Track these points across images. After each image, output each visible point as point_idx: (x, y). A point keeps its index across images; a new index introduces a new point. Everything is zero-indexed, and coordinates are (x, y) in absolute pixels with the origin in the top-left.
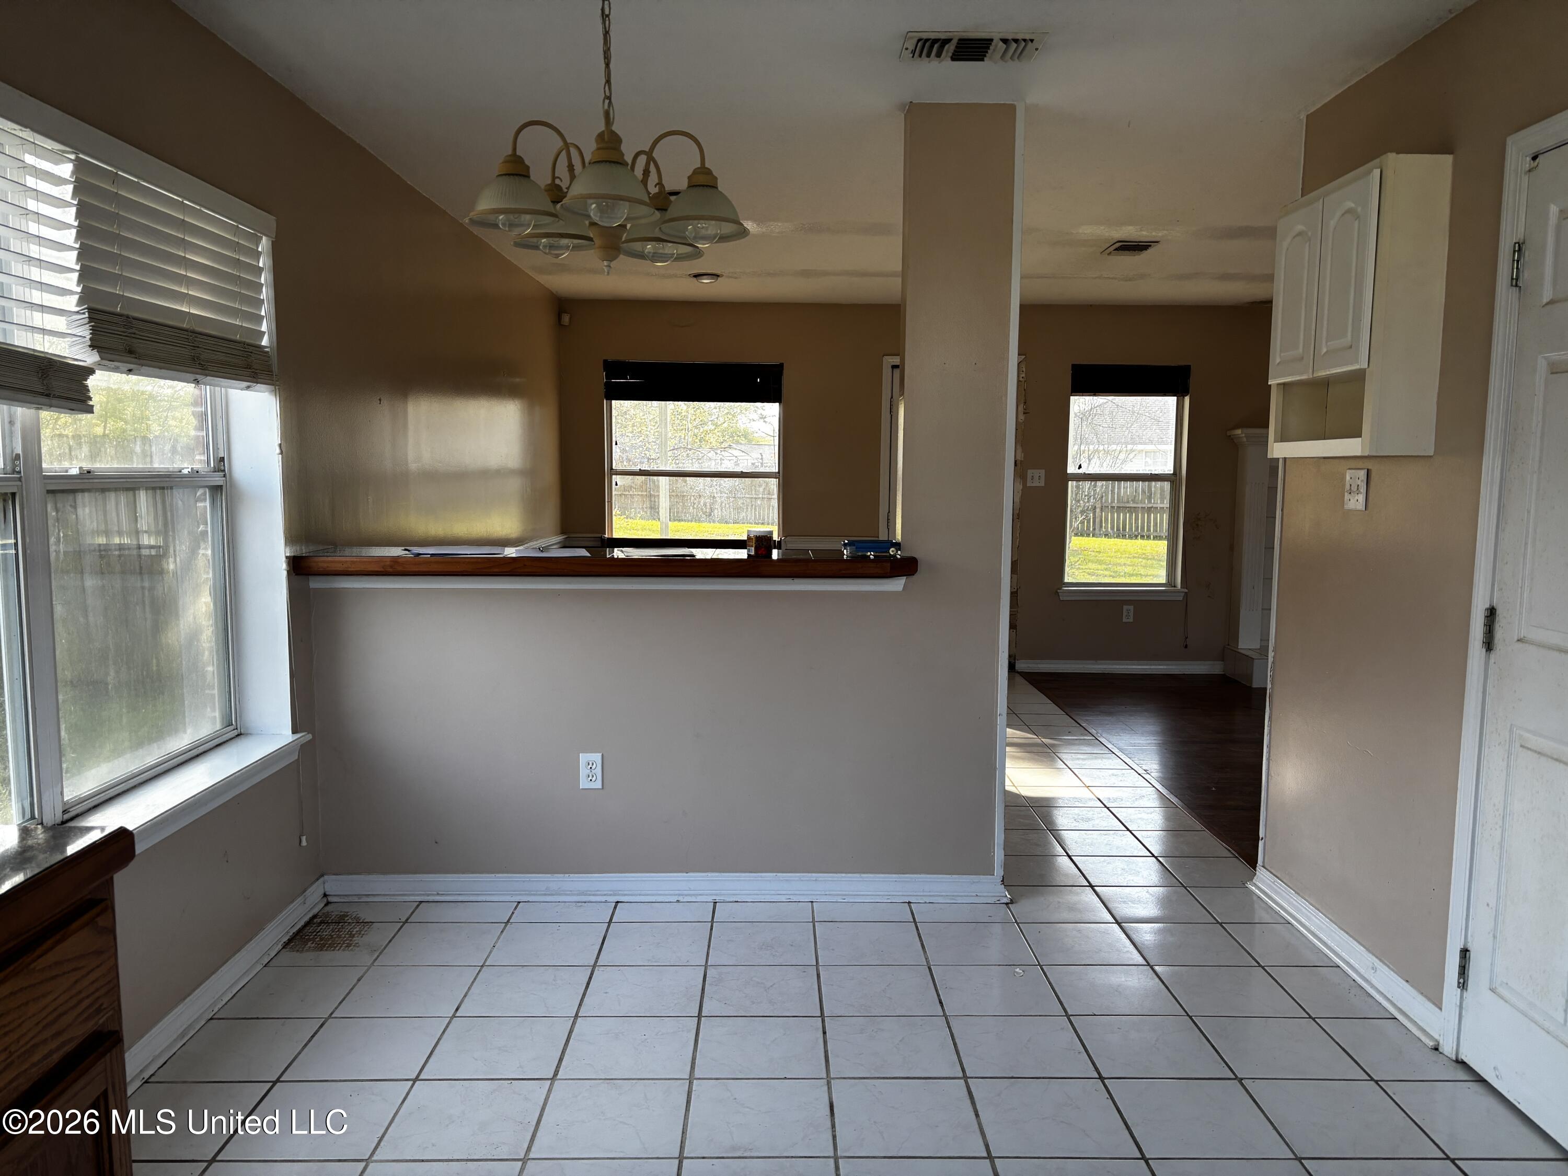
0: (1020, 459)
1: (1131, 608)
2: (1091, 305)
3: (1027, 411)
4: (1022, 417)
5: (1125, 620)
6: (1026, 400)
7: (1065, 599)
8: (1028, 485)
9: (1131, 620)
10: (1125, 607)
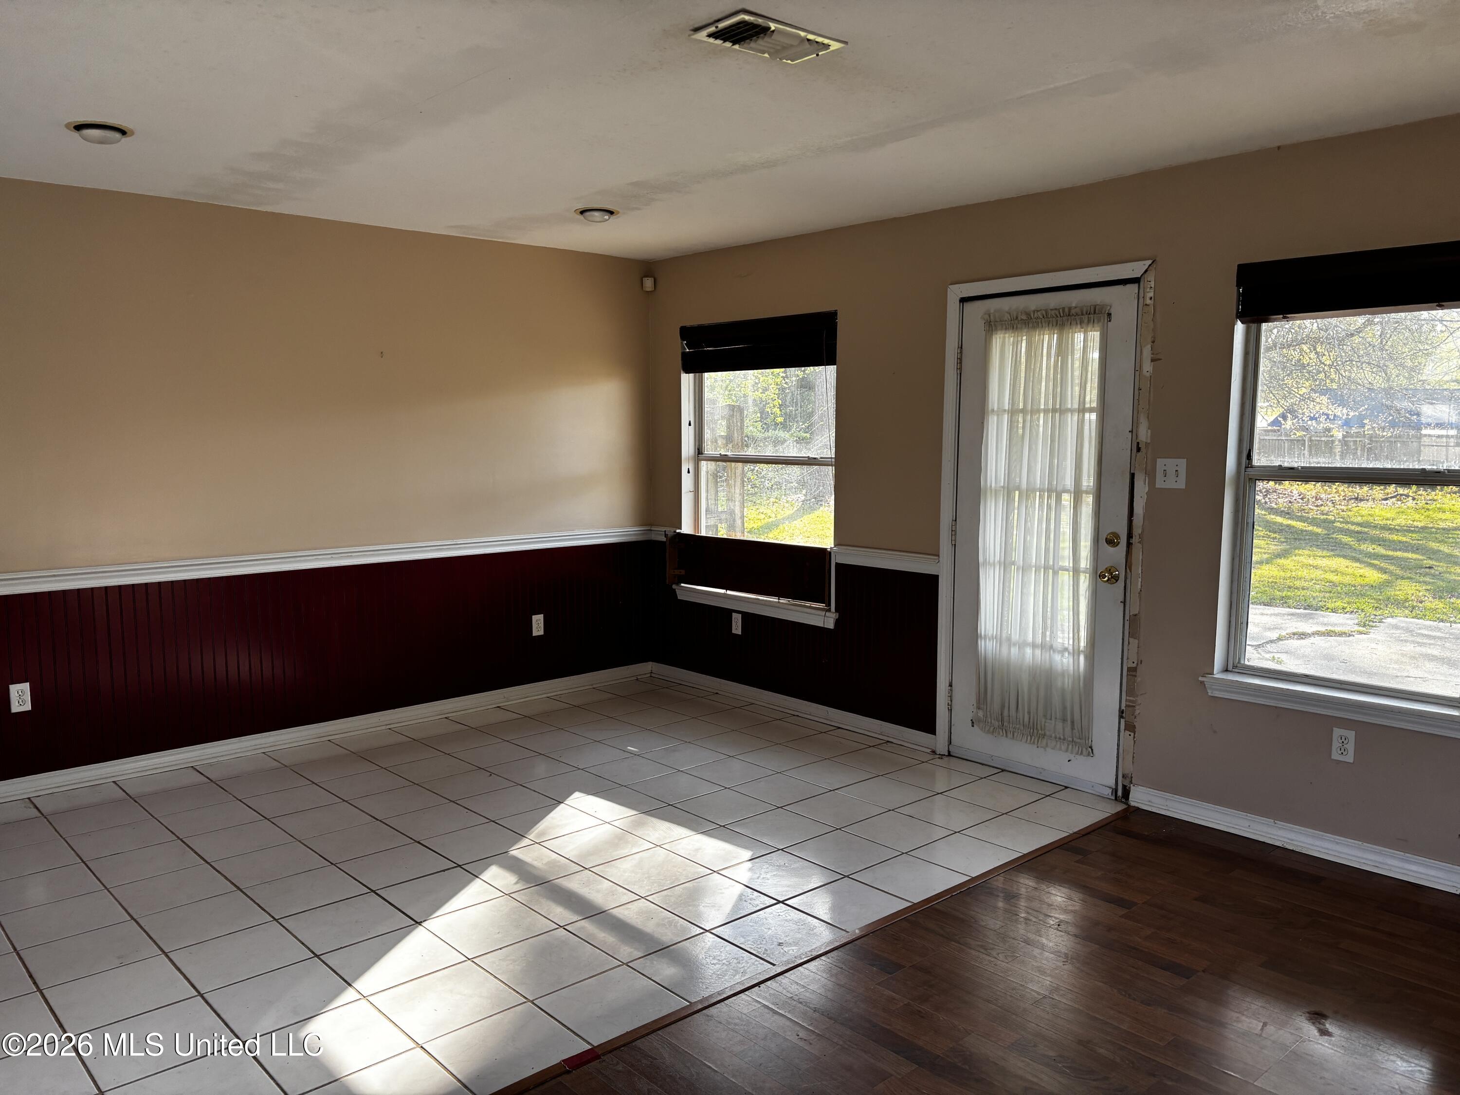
0: (1144, 440)
1: (1351, 735)
2: (1279, 148)
3: (1158, 357)
4: (1148, 367)
5: (1336, 756)
6: (1154, 337)
7: (1217, 694)
8: (1157, 486)
9: (1350, 758)
10: (1337, 732)
